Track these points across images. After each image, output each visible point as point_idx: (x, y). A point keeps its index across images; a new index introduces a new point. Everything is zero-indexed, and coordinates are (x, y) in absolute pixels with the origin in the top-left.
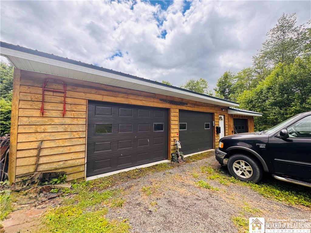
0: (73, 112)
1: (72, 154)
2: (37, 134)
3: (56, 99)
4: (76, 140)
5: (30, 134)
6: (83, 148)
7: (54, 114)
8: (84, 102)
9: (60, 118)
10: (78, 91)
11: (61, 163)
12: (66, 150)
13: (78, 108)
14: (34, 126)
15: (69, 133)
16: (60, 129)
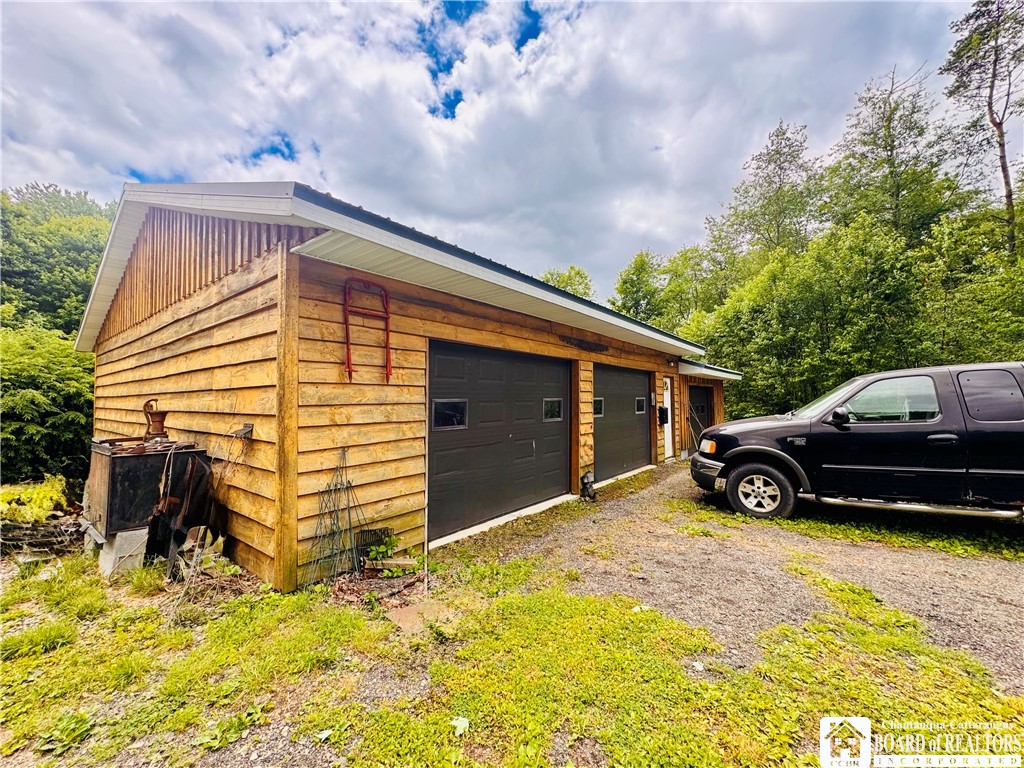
0: (401, 371)
1: (401, 482)
2: (334, 430)
3: (368, 336)
4: (407, 444)
5: (320, 430)
6: (421, 466)
7: (365, 376)
8: (422, 345)
9: (376, 387)
10: (411, 314)
11: (381, 506)
12: (388, 471)
13: (410, 359)
14: (327, 409)
15: (394, 425)
16: (378, 415)
